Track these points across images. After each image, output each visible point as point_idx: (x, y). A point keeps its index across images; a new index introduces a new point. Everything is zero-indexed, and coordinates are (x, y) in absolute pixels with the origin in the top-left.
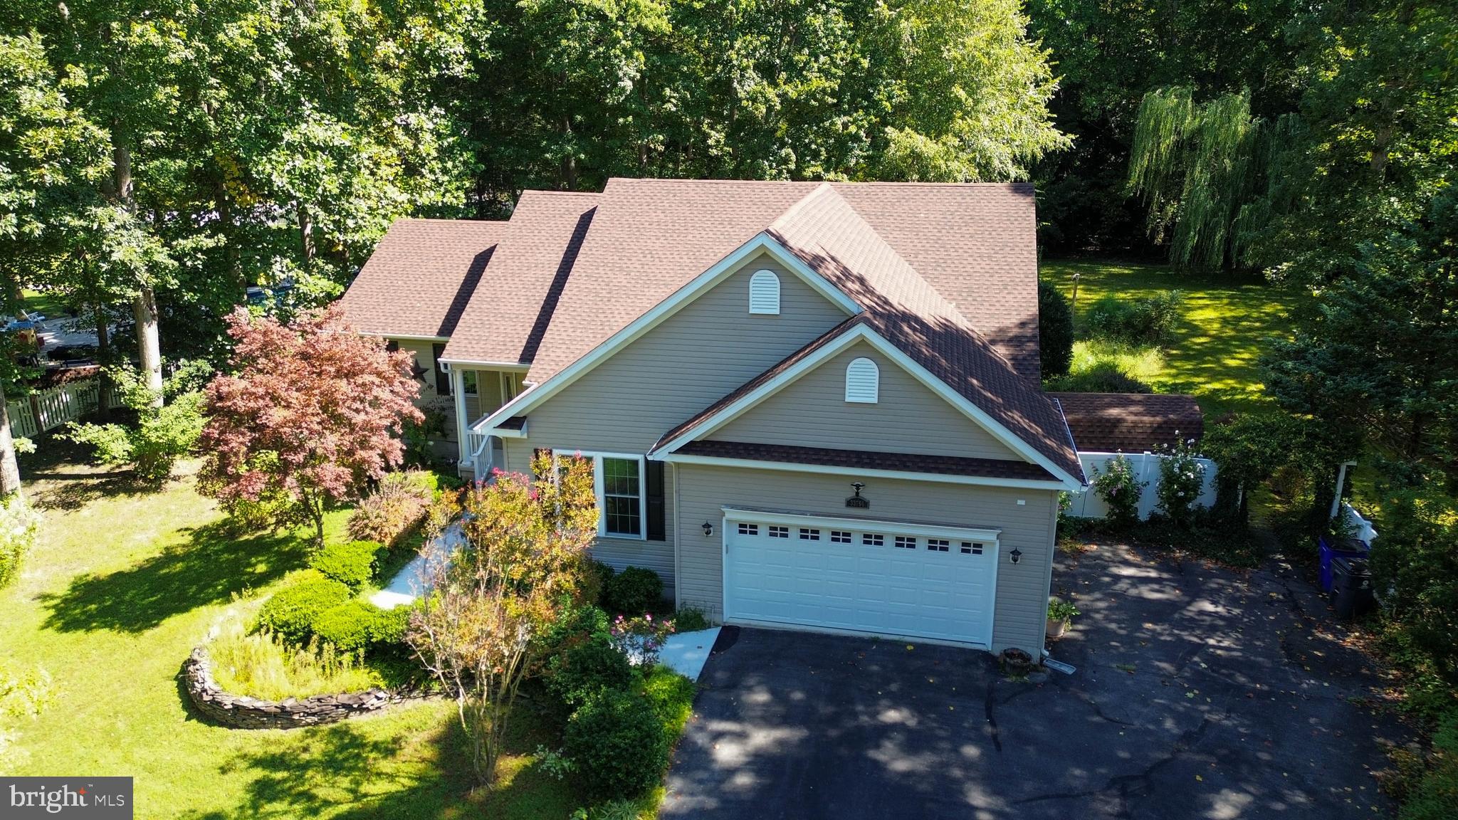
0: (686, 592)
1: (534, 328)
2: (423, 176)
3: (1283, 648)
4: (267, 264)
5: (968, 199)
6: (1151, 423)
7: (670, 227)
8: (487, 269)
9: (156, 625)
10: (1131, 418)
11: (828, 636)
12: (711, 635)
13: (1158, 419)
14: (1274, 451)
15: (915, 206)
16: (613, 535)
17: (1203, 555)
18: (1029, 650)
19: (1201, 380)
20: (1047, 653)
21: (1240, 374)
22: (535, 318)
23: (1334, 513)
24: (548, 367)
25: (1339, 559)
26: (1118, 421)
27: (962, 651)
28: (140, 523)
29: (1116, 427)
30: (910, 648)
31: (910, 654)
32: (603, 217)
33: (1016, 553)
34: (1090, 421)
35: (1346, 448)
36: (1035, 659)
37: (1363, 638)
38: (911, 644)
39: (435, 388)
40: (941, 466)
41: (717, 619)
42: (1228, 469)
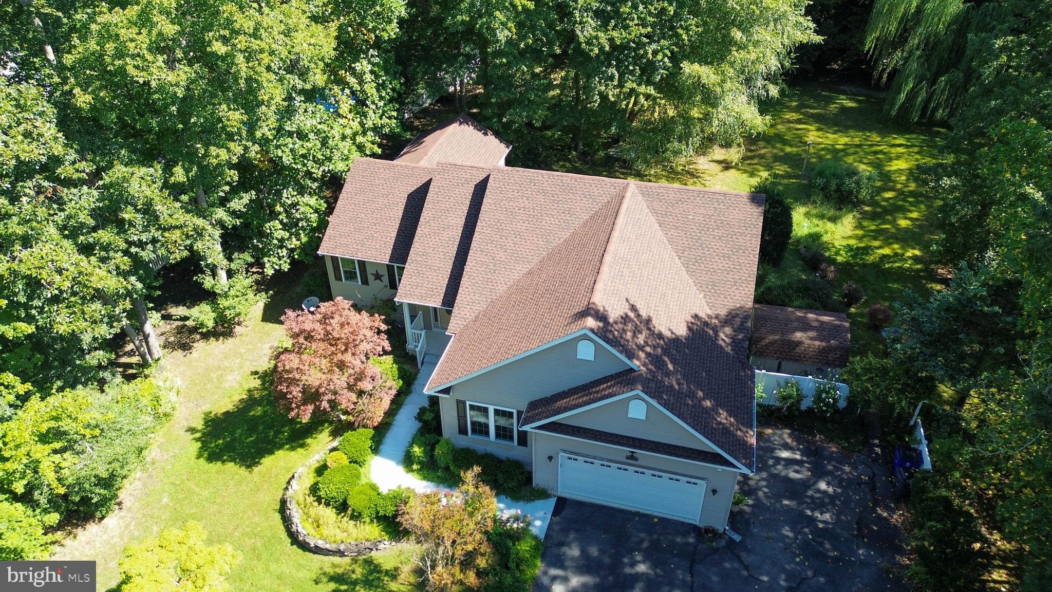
0: (539, 479)
1: (450, 279)
2: (367, 106)
3: (857, 523)
4: (279, 194)
5: (721, 206)
6: (819, 346)
7: (531, 213)
8: (419, 228)
9: (258, 463)
10: (808, 342)
11: (613, 509)
12: (552, 502)
13: (824, 344)
14: (882, 391)
15: (687, 208)
16: (499, 441)
17: (831, 440)
18: (718, 527)
19: (876, 243)
20: (727, 528)
21: (906, 238)
22: (450, 271)
23: (912, 423)
24: (460, 323)
25: (901, 469)
26: (799, 343)
27: (683, 523)
28: (227, 365)
29: (798, 346)
30: (656, 520)
31: (656, 524)
32: (489, 201)
33: (714, 492)
34: (782, 341)
35: (924, 393)
36: (721, 531)
37: (904, 516)
38: (656, 517)
39: (389, 287)
40: (678, 452)
41: (555, 493)
42: (853, 396)
